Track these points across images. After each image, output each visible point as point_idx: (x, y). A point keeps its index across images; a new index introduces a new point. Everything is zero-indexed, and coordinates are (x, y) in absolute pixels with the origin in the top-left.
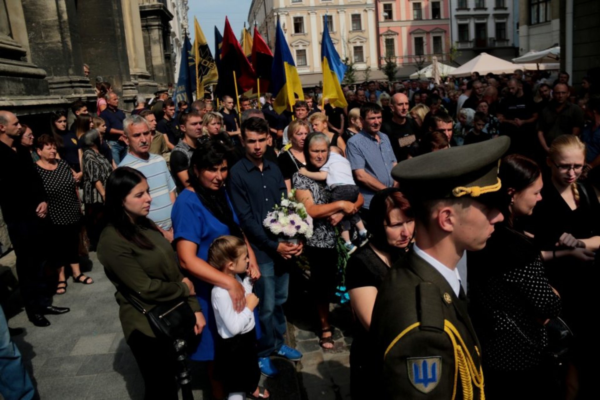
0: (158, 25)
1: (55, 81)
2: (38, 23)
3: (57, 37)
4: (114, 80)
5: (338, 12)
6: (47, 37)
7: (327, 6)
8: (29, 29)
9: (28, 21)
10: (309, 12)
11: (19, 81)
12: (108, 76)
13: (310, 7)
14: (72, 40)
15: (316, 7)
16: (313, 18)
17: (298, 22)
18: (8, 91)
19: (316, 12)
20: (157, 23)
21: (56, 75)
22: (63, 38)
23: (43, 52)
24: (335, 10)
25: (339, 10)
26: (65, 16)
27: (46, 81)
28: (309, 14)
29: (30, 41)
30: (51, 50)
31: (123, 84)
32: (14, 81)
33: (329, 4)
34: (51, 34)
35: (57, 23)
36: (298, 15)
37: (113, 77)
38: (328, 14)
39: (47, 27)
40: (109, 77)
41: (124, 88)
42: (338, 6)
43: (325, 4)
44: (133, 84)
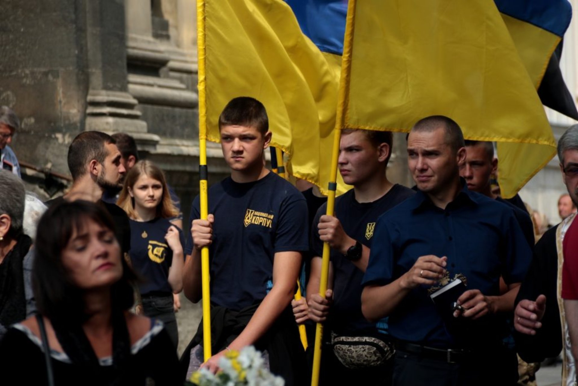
4: (59, 83)
12: (43, 70)
31: (90, 98)
37: (56, 75)
40: (46, 74)
41: (90, 110)
44: (135, 101)
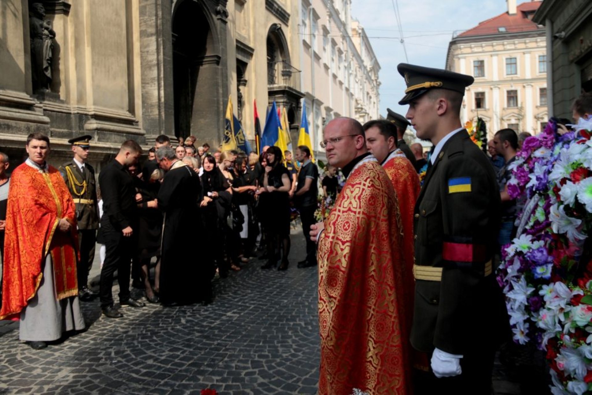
0: (283, 102)
1: (152, 137)
2: (147, 104)
3: (156, 112)
5: (524, 87)
6: (151, 112)
7: (512, 80)
8: (143, 107)
9: (143, 102)
10: (492, 87)
11: (123, 136)
13: (492, 81)
14: (165, 113)
15: (500, 81)
16: (496, 92)
17: (480, 97)
18: (113, 140)
19: (499, 86)
20: (282, 100)
21: (153, 134)
22: (160, 112)
23: (148, 120)
24: (521, 85)
25: (525, 85)
26: (163, 100)
27: (145, 137)
28: (491, 89)
29: (143, 114)
30: (152, 119)
32: (119, 135)
33: (514, 79)
34: (154, 110)
35: (157, 104)
36: (480, 90)
38: (513, 88)
39: (152, 106)
42: (525, 80)
43: (510, 79)
